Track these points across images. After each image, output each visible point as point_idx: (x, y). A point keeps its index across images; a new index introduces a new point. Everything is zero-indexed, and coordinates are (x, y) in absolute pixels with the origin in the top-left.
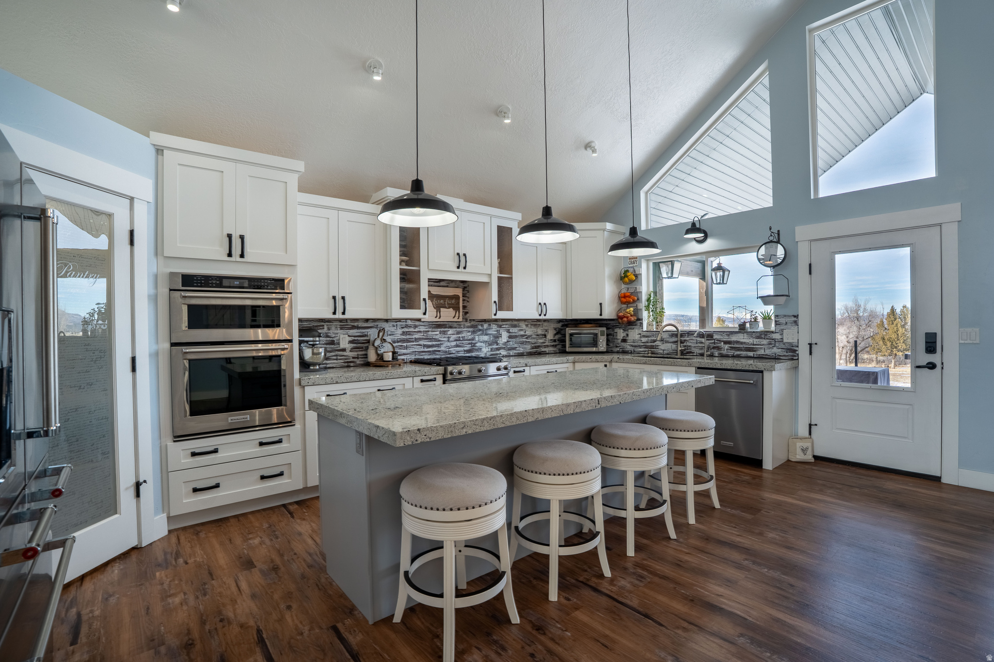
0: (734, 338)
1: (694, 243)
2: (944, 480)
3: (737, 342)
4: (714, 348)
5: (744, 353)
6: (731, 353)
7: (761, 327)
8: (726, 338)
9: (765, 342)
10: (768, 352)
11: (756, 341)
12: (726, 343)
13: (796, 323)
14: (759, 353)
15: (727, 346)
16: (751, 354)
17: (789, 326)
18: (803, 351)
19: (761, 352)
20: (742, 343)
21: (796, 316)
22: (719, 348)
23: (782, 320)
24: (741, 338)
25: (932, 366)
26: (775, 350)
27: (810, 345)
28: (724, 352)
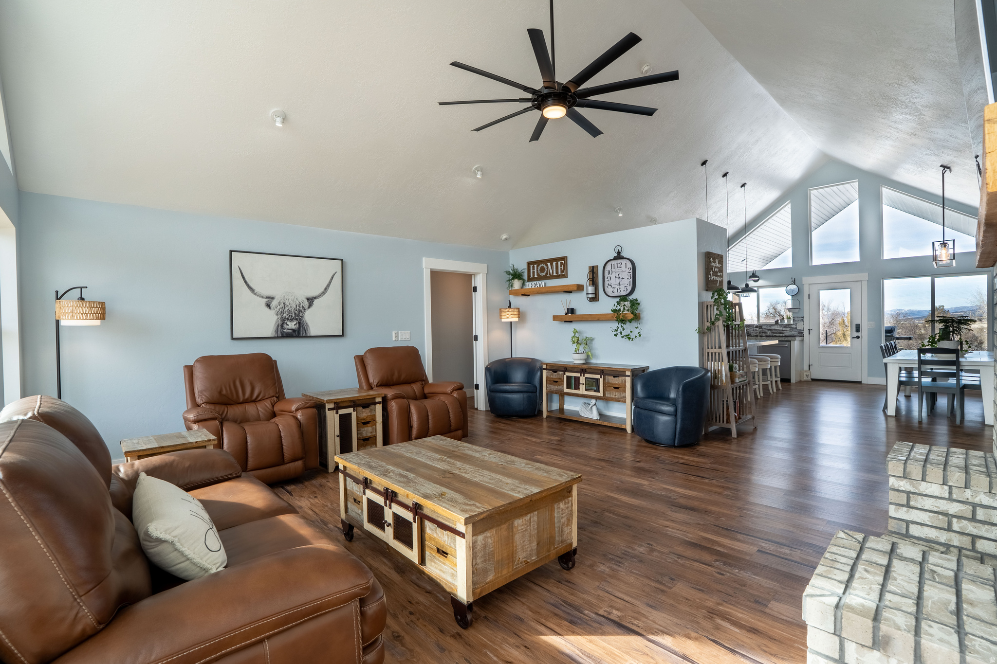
0: (773, 328)
1: (752, 281)
2: (862, 383)
3: (775, 329)
4: (763, 332)
5: (778, 335)
6: (771, 335)
7: (786, 322)
8: (769, 328)
9: (788, 329)
10: (790, 334)
11: (784, 329)
12: (769, 330)
13: (803, 320)
14: (785, 334)
15: (769, 331)
16: (781, 335)
17: (799, 322)
18: (806, 333)
19: (787, 334)
20: (777, 330)
21: (803, 317)
22: (765, 333)
23: (796, 319)
24: (776, 327)
25: (858, 337)
26: (793, 333)
27: (809, 330)
28: (768, 334)
